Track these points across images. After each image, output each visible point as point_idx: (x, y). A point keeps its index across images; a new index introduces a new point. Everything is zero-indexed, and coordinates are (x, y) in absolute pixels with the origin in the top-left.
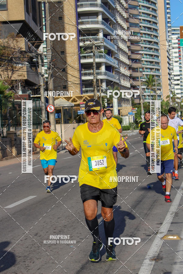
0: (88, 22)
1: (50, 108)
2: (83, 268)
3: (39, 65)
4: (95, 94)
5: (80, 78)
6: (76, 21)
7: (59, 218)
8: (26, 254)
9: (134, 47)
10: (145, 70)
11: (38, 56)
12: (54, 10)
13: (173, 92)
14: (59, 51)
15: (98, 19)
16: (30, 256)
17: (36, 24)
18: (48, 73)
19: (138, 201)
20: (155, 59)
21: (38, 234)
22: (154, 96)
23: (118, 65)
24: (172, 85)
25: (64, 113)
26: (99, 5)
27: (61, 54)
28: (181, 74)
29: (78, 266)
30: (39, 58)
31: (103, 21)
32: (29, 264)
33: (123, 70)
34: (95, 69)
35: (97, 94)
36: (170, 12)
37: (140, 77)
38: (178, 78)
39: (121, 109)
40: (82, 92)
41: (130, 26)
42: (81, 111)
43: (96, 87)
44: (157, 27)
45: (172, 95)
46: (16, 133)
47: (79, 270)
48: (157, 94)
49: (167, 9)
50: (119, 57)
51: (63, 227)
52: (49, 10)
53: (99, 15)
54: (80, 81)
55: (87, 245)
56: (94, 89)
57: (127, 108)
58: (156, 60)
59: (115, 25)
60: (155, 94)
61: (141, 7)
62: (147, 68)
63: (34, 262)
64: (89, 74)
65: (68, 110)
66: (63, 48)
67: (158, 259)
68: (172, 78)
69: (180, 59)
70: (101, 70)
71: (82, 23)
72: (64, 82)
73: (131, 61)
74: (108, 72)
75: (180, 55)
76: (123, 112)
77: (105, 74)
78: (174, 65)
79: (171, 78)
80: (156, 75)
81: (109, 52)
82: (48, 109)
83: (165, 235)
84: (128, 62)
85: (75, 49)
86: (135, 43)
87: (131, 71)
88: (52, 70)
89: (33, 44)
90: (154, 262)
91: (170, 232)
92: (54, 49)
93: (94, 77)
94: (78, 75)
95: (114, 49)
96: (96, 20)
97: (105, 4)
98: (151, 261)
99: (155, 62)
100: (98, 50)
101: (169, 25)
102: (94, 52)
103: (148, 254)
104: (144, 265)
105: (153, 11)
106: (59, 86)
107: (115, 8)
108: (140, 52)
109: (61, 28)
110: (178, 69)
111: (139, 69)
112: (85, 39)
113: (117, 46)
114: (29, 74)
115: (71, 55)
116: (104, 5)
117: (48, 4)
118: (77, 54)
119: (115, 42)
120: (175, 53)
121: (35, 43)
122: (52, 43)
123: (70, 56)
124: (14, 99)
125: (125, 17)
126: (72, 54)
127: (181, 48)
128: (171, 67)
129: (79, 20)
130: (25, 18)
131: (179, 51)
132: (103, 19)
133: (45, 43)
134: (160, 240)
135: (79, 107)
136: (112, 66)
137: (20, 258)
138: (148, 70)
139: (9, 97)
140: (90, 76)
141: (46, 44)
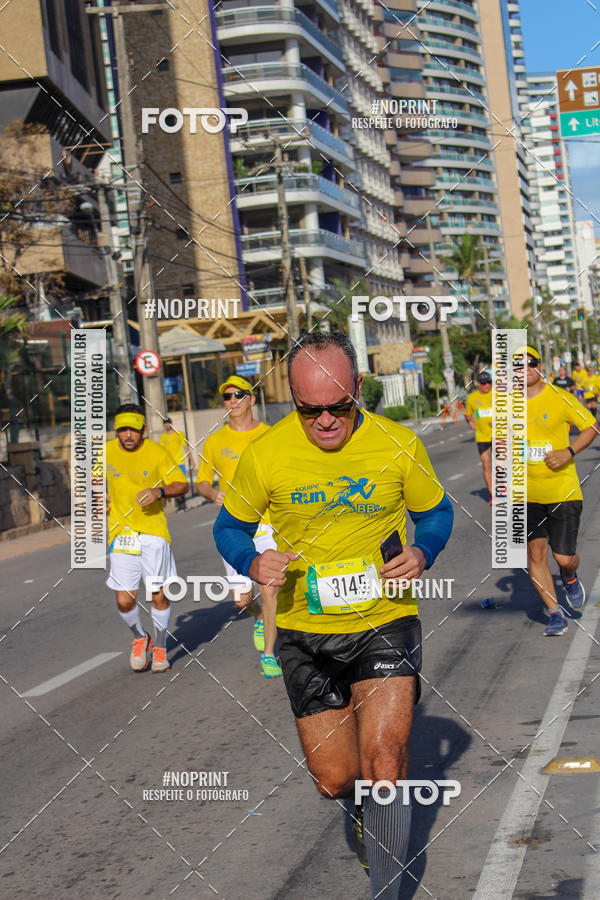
0: (254, 71)
1: (146, 362)
2: (293, 880)
3: (103, 224)
4: (289, 309)
5: (239, 259)
6: (215, 71)
7: (200, 721)
8: (103, 845)
9: (407, 148)
10: (449, 220)
11: (97, 193)
12: (142, 37)
13: (543, 288)
14: (165, 172)
15: (285, 60)
16: (117, 851)
17: (86, 87)
18: (133, 248)
19: (455, 653)
20: (479, 183)
21: (137, 779)
22: (482, 304)
23: (360, 208)
24: (539, 267)
25: (193, 375)
26: (287, 16)
27: (173, 183)
28: (567, 228)
29: (277, 876)
30: (101, 198)
31: (305, 67)
32: (116, 878)
33: (378, 225)
34: (285, 227)
35: (298, 306)
36: (518, 27)
37: (435, 244)
38: (558, 240)
39: (378, 354)
40: (246, 303)
41: (393, 80)
42: (248, 367)
43: (291, 283)
44: (481, 77)
45: (539, 300)
46: (37, 451)
47: (281, 887)
48: (493, 296)
49: (510, 18)
50: (362, 184)
51: (218, 749)
52: (126, 40)
53: (290, 48)
54: (237, 269)
55: (299, 806)
56: (286, 290)
57: (395, 349)
58: (481, 186)
59: (343, 77)
60: (486, 298)
61: (425, 16)
62: (453, 215)
63: (131, 870)
64: (268, 244)
65: (203, 366)
66: (176, 164)
67: (537, 838)
68: (539, 243)
69: (560, 177)
70: (305, 227)
71: (235, 77)
72: (186, 273)
73: (400, 194)
74: (328, 233)
75: (559, 166)
76: (384, 361)
77: (320, 240)
78: (541, 199)
79: (535, 242)
80: (485, 237)
81: (329, 169)
82: (141, 364)
83: (553, 761)
84: (392, 196)
85: (216, 164)
86: (413, 134)
87: (403, 225)
88: (145, 235)
89: (78, 154)
90: (523, 850)
91: (568, 748)
92: (150, 167)
93: (285, 251)
94: (229, 247)
95: (344, 156)
96: (279, 63)
97: (307, 9)
98: (513, 847)
99: (481, 193)
100: (294, 163)
101: (518, 69)
102: (281, 171)
103: (502, 826)
104: (494, 859)
105: (464, 26)
106: (172, 289)
107: (338, 20)
108: (430, 163)
109: (168, 95)
110: (556, 210)
111: (428, 219)
112: (248, 131)
113: (353, 145)
114: (69, 254)
115: (202, 183)
116: (304, 15)
117: (121, 19)
118: (222, 181)
119: (345, 134)
120: (545, 158)
121: (84, 150)
122: (141, 148)
123: (201, 187)
124: (26, 339)
125: (375, 51)
126: (207, 182)
127: (562, 145)
128: (533, 206)
129: (224, 67)
130: (48, 70)
131: (557, 154)
132: (303, 60)
133: (118, 148)
134: (537, 775)
135: (239, 354)
136: (341, 214)
137: (86, 859)
138: (457, 220)
139: (9, 332)
140: (269, 249)
141: (122, 151)
